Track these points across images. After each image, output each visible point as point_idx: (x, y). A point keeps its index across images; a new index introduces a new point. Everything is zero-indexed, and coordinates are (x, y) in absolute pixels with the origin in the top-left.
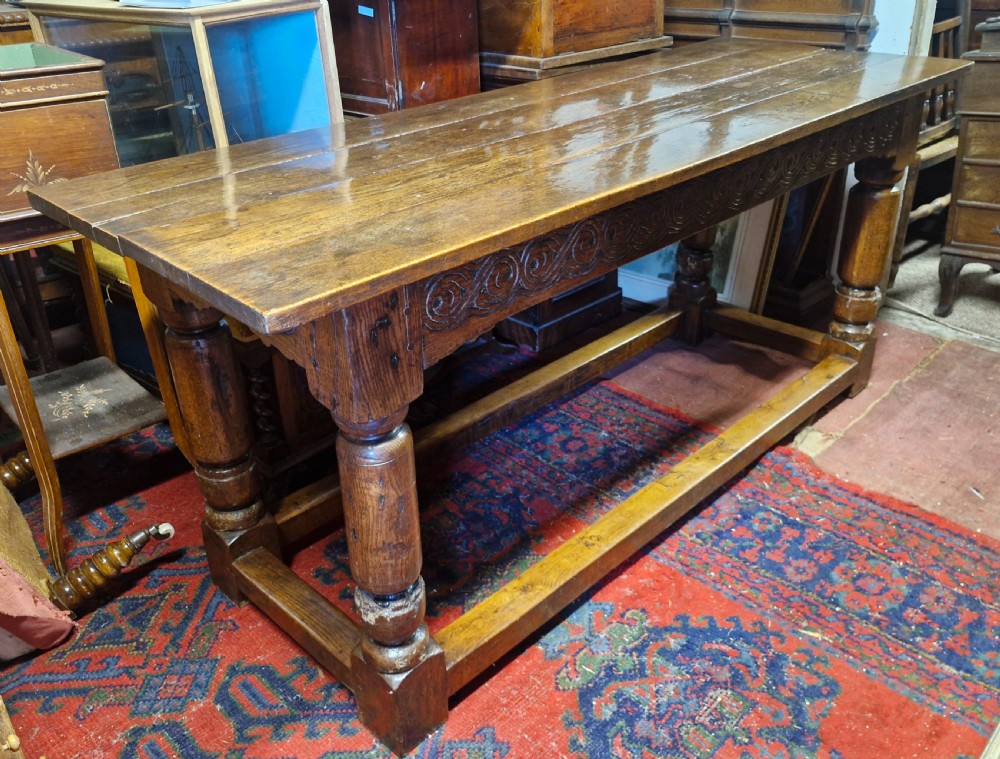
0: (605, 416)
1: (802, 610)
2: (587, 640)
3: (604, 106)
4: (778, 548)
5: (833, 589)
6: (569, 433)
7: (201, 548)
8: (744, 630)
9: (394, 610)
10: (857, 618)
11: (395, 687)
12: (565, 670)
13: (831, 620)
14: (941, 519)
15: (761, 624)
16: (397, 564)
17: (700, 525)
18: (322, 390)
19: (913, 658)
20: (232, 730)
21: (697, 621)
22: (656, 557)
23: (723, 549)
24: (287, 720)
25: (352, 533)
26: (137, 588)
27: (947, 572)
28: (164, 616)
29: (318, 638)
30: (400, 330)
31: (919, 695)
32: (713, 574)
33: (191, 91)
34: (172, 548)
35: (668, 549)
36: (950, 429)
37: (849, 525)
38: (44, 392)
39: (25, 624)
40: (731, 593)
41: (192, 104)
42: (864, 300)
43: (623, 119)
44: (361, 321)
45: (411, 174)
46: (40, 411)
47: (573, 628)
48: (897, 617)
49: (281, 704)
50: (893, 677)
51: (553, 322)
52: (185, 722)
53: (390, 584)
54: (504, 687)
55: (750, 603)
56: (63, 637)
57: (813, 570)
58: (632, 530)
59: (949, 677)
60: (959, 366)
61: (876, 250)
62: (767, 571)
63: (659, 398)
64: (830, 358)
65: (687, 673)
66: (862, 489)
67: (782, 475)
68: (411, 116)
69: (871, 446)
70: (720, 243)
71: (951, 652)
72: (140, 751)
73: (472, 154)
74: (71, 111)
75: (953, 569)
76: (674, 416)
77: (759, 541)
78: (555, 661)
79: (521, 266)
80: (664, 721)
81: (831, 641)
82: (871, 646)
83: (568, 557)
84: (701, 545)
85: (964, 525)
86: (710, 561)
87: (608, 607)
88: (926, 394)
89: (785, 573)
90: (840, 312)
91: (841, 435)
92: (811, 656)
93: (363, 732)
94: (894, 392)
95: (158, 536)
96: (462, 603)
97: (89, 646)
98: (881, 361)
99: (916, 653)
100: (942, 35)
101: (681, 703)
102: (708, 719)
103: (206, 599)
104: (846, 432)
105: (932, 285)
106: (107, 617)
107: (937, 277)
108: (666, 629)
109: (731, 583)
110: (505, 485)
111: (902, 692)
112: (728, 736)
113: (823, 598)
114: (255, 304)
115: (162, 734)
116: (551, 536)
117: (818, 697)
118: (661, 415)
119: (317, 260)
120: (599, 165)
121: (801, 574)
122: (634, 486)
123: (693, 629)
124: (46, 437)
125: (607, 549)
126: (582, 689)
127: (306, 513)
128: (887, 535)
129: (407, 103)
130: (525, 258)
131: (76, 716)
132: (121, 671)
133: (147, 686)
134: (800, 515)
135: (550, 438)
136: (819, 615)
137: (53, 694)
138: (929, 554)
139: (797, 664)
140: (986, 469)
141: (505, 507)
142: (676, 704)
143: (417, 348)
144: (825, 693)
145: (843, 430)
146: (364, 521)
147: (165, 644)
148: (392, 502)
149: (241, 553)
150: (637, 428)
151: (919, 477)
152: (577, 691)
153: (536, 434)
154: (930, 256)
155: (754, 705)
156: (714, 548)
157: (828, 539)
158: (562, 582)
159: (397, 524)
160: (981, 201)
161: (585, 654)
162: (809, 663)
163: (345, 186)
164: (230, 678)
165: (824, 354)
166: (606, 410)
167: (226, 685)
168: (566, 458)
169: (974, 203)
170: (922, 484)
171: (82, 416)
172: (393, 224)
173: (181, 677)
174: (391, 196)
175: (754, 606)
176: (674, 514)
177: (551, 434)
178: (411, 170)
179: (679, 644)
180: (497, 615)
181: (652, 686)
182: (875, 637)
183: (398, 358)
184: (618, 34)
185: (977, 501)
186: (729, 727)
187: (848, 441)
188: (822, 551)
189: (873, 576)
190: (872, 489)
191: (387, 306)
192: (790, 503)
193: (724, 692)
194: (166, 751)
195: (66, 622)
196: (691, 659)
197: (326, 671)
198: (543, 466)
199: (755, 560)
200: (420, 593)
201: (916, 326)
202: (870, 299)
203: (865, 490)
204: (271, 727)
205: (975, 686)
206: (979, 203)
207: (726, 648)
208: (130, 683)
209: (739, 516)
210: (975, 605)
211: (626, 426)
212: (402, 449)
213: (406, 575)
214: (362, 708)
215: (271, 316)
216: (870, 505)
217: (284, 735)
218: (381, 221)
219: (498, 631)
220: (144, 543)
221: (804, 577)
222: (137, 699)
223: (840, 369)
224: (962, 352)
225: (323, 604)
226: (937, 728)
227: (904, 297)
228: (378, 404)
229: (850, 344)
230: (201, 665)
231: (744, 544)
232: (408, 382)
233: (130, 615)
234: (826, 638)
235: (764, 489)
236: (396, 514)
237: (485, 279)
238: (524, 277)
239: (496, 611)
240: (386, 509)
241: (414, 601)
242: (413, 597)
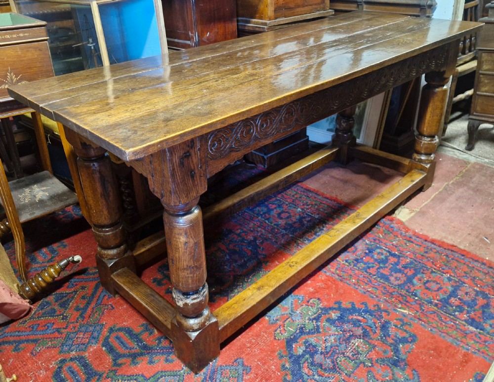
0: (300, 201)
1: (398, 299)
2: (290, 314)
3: (299, 45)
4: (387, 267)
5: (414, 288)
6: (282, 209)
7: (95, 268)
8: (369, 309)
9: (192, 300)
10: (426, 303)
11: (193, 339)
12: (279, 329)
13: (413, 304)
14: (468, 253)
15: (378, 305)
16: (194, 277)
17: (347, 256)
18: (156, 189)
19: (454, 323)
20: (111, 360)
21: (346, 304)
22: (325, 272)
23: (359, 268)
24: (138, 355)
25: (171, 261)
26: (63, 288)
27: (471, 279)
28: (77, 303)
29: (155, 314)
30: (195, 159)
31: (457, 342)
32: (354, 280)
33: (91, 37)
34: (81, 268)
35: (331, 268)
36: (473, 207)
37: (422, 256)
38: (16, 189)
39: (6, 307)
40: (363, 290)
41: (92, 43)
42: (430, 142)
43: (309, 52)
44: (175, 154)
45: (201, 80)
46: (14, 198)
47: (283, 308)
48: (446, 302)
49: (135, 347)
50: (444, 333)
51: (274, 153)
52: (87, 356)
53: (190, 286)
54: (249, 338)
55: (372, 295)
56: (25, 313)
57: (404, 279)
58: (313, 259)
59: (472, 333)
60: (478, 175)
61: (436, 118)
62: (381, 279)
63: (327, 192)
64: (413, 171)
65: (341, 330)
66: (429, 238)
67: (389, 231)
68: (202, 50)
69: (433, 216)
70: (358, 114)
71: (473, 320)
72: (64, 371)
73: (232, 69)
74: (30, 47)
75: (474, 278)
76: (334, 200)
77: (377, 264)
78: (274, 325)
79: (257, 126)
80: (329, 355)
81: (413, 315)
82: (433, 317)
83: (281, 272)
84: (348, 266)
85: (479, 256)
86: (352, 274)
87: (301, 298)
88: (461, 190)
89: (390, 280)
90: (418, 148)
91: (418, 210)
92: (403, 322)
93: (177, 361)
94: (445, 189)
95: (73, 262)
96: (227, 296)
97: (38, 317)
98: (438, 173)
99: (456, 320)
100: (469, 9)
101: (337, 346)
102: (351, 354)
103: (98, 294)
104: (421, 209)
105: (464, 134)
106: (48, 303)
107: (467, 130)
108: (330, 309)
109: (363, 285)
110: (249, 235)
111: (448, 340)
112: (361, 363)
113: (409, 293)
114: (122, 146)
115: (75, 362)
116: (273, 262)
117: (407, 343)
118: (328, 200)
119: (153, 123)
120: (296, 76)
121: (398, 280)
122: (314, 236)
123: (344, 308)
124: (17, 212)
125: (300, 268)
126: (288, 339)
127: (148, 250)
128: (441, 261)
129: (200, 43)
130: (258, 122)
131: (32, 353)
132: (55, 330)
133: (68, 338)
134: (398, 251)
135: (272, 212)
136: (407, 302)
137: (20, 342)
138: (462, 270)
139: (396, 326)
140: (491, 227)
141: (249, 247)
142: (335, 346)
143: (204, 168)
144: (410, 340)
145: (419, 208)
146: (177, 255)
147: (77, 316)
148: (191, 245)
149: (116, 271)
150: (316, 207)
151: (457, 231)
152: (285, 340)
153: (265, 209)
154: (463, 120)
155: (374, 347)
156: (354, 267)
157: (411, 263)
158: (278, 285)
159: (194, 256)
160: (489, 93)
161: (289, 321)
162: (402, 326)
163: (169, 85)
164: (110, 333)
165: (410, 169)
166: (300, 197)
167: (108, 337)
168: (281, 222)
169: (485, 94)
170: (459, 235)
171: (35, 201)
172: (192, 105)
173: (85, 333)
174: (191, 91)
175: (375, 297)
176: (334, 250)
177: (273, 210)
178: (202, 78)
179: (337, 316)
180: (245, 302)
181: (323, 337)
182: (435, 313)
183: (195, 173)
184: (306, 8)
185: (486, 243)
186: (362, 358)
187: (422, 213)
188: (408, 269)
189: (434, 282)
190: (434, 238)
191: (189, 147)
192: (393, 244)
193: (359, 340)
194: (78, 371)
195: (27, 306)
196: (343, 324)
197: (159, 330)
198: (269, 226)
199: (375, 273)
200: (206, 291)
201: (456, 155)
202: (432, 142)
203: (430, 238)
204: (131, 359)
205: (485, 337)
206: (488, 94)
207: (360, 318)
208: (59, 336)
209: (367, 251)
210: (485, 296)
211: (310, 206)
212: (197, 218)
213: (199, 282)
214: (177, 349)
215: (130, 152)
216: (433, 245)
217: (137, 363)
218: (186, 104)
219: (245, 310)
220: (66, 265)
221: (399, 282)
222: (63, 345)
223: (418, 177)
224: (479, 168)
225: (157, 296)
226: (466, 358)
227: (450, 141)
228: (184, 196)
229: (423, 165)
230: (95, 327)
231: (370, 265)
232: (199, 185)
233: (60, 302)
234: (410, 313)
235: (379, 237)
236: (193, 251)
237: (238, 133)
238: (258, 132)
239: (244, 300)
240: (188, 249)
241: (202, 295)
242: (202, 293)
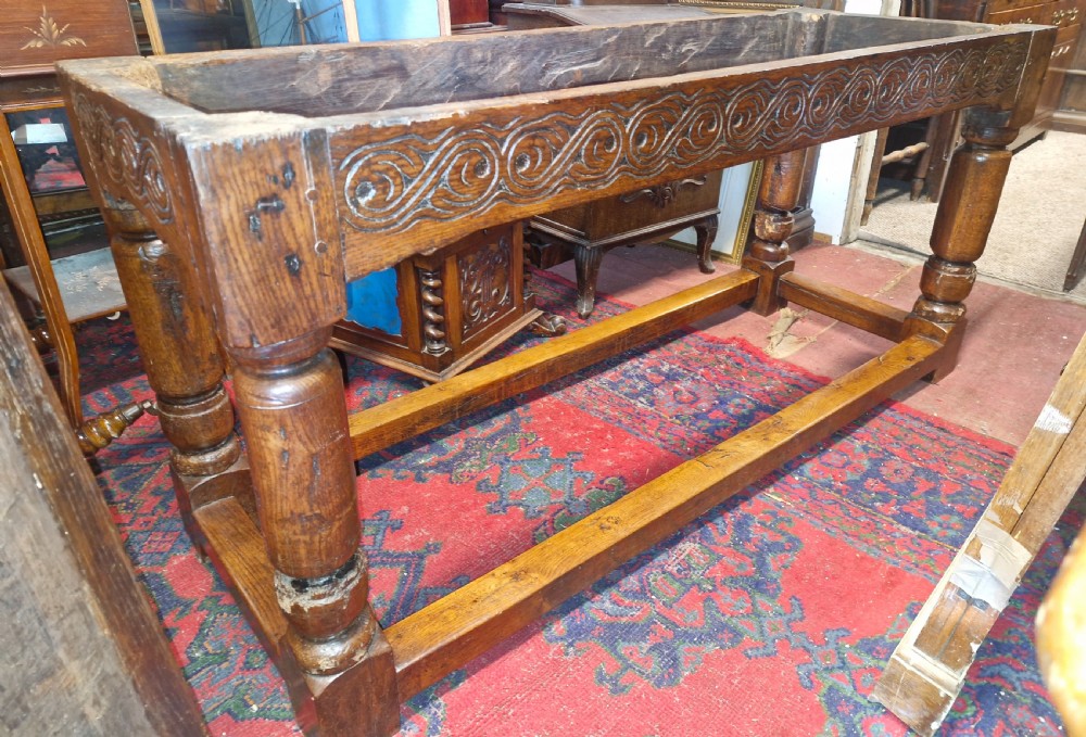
9: (314, 598)
11: (318, 692)
16: (312, 542)
30: (302, 223)
42: (956, 276)
44: (228, 197)
53: (304, 565)
58: (658, 514)
61: (976, 220)
64: (913, 338)
79: (503, 159)
83: (576, 539)
90: (930, 287)
125: (625, 533)
130: (509, 148)
143: (332, 251)
146: (265, 482)
148: (300, 460)
149: (205, 502)
158: (563, 572)
159: (310, 489)
165: (907, 334)
180: (475, 606)
183: (301, 262)
191: (276, 181)
202: (963, 276)
212: (315, 389)
213: (328, 556)
219: (471, 627)
223: (922, 352)
228: (267, 323)
229: (937, 325)
232: (319, 298)
236: (307, 476)
237: (444, 168)
238: (506, 177)
239: (475, 601)
240: (292, 469)
241: (343, 589)
242: (342, 583)
